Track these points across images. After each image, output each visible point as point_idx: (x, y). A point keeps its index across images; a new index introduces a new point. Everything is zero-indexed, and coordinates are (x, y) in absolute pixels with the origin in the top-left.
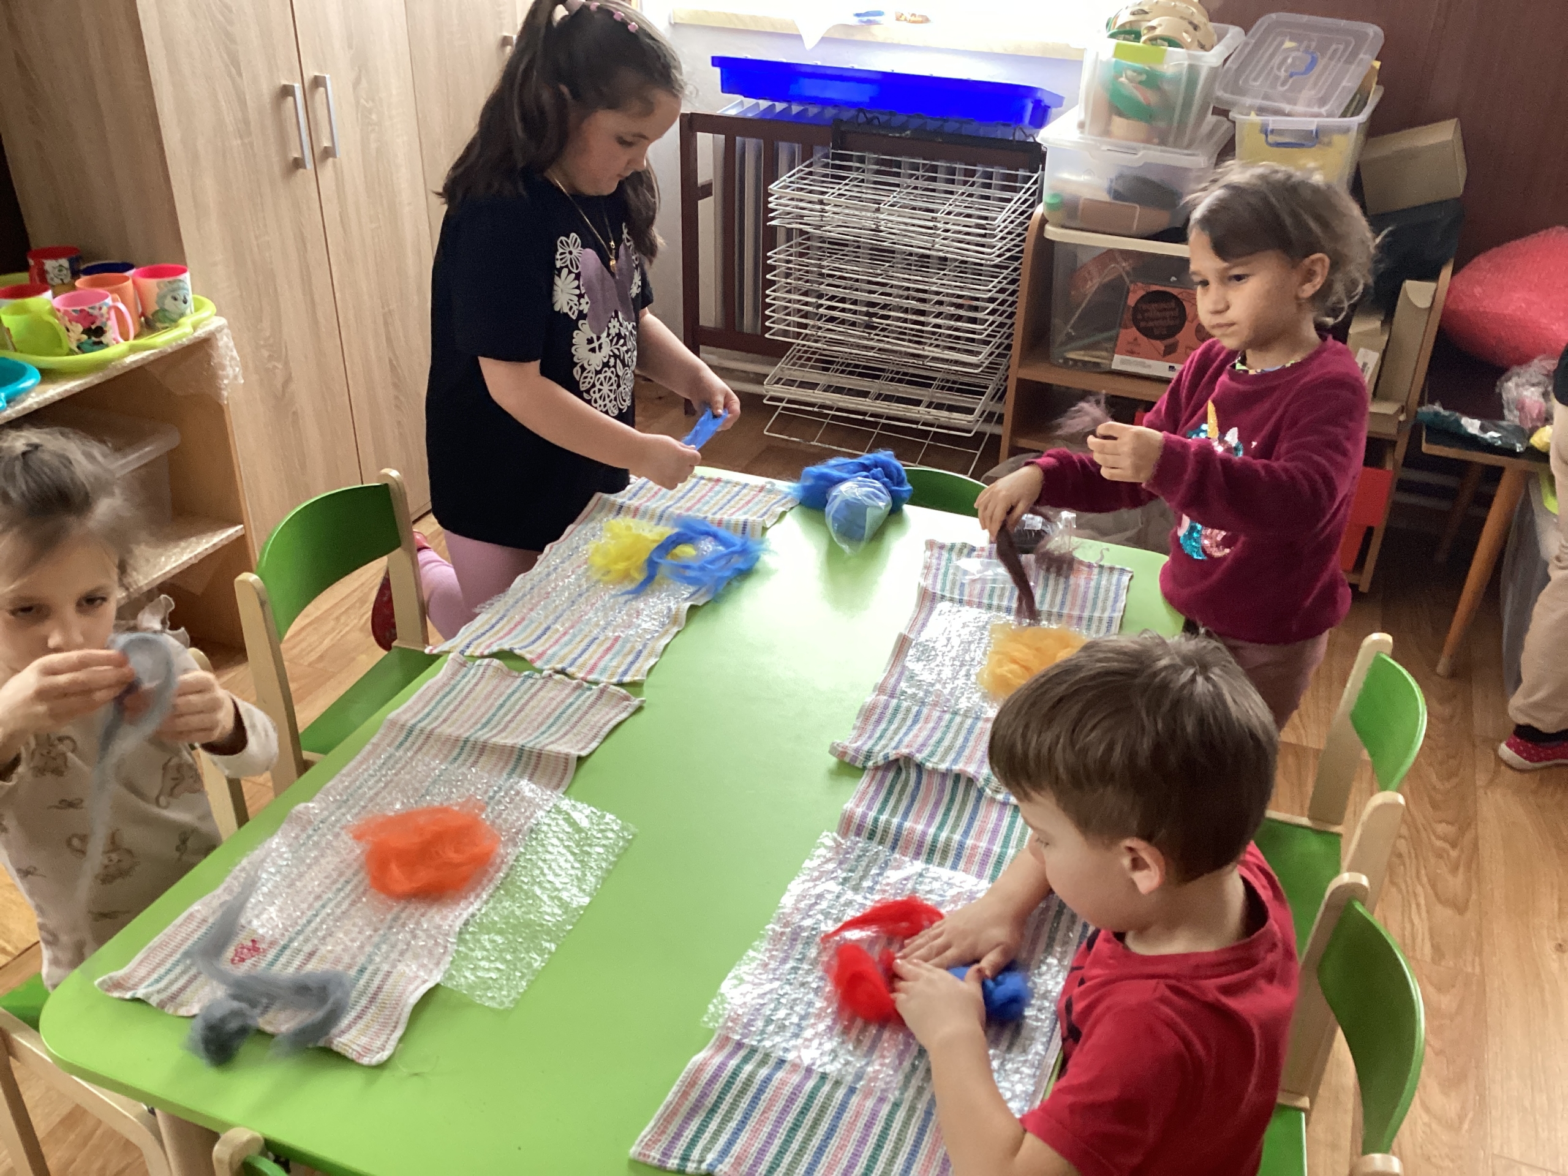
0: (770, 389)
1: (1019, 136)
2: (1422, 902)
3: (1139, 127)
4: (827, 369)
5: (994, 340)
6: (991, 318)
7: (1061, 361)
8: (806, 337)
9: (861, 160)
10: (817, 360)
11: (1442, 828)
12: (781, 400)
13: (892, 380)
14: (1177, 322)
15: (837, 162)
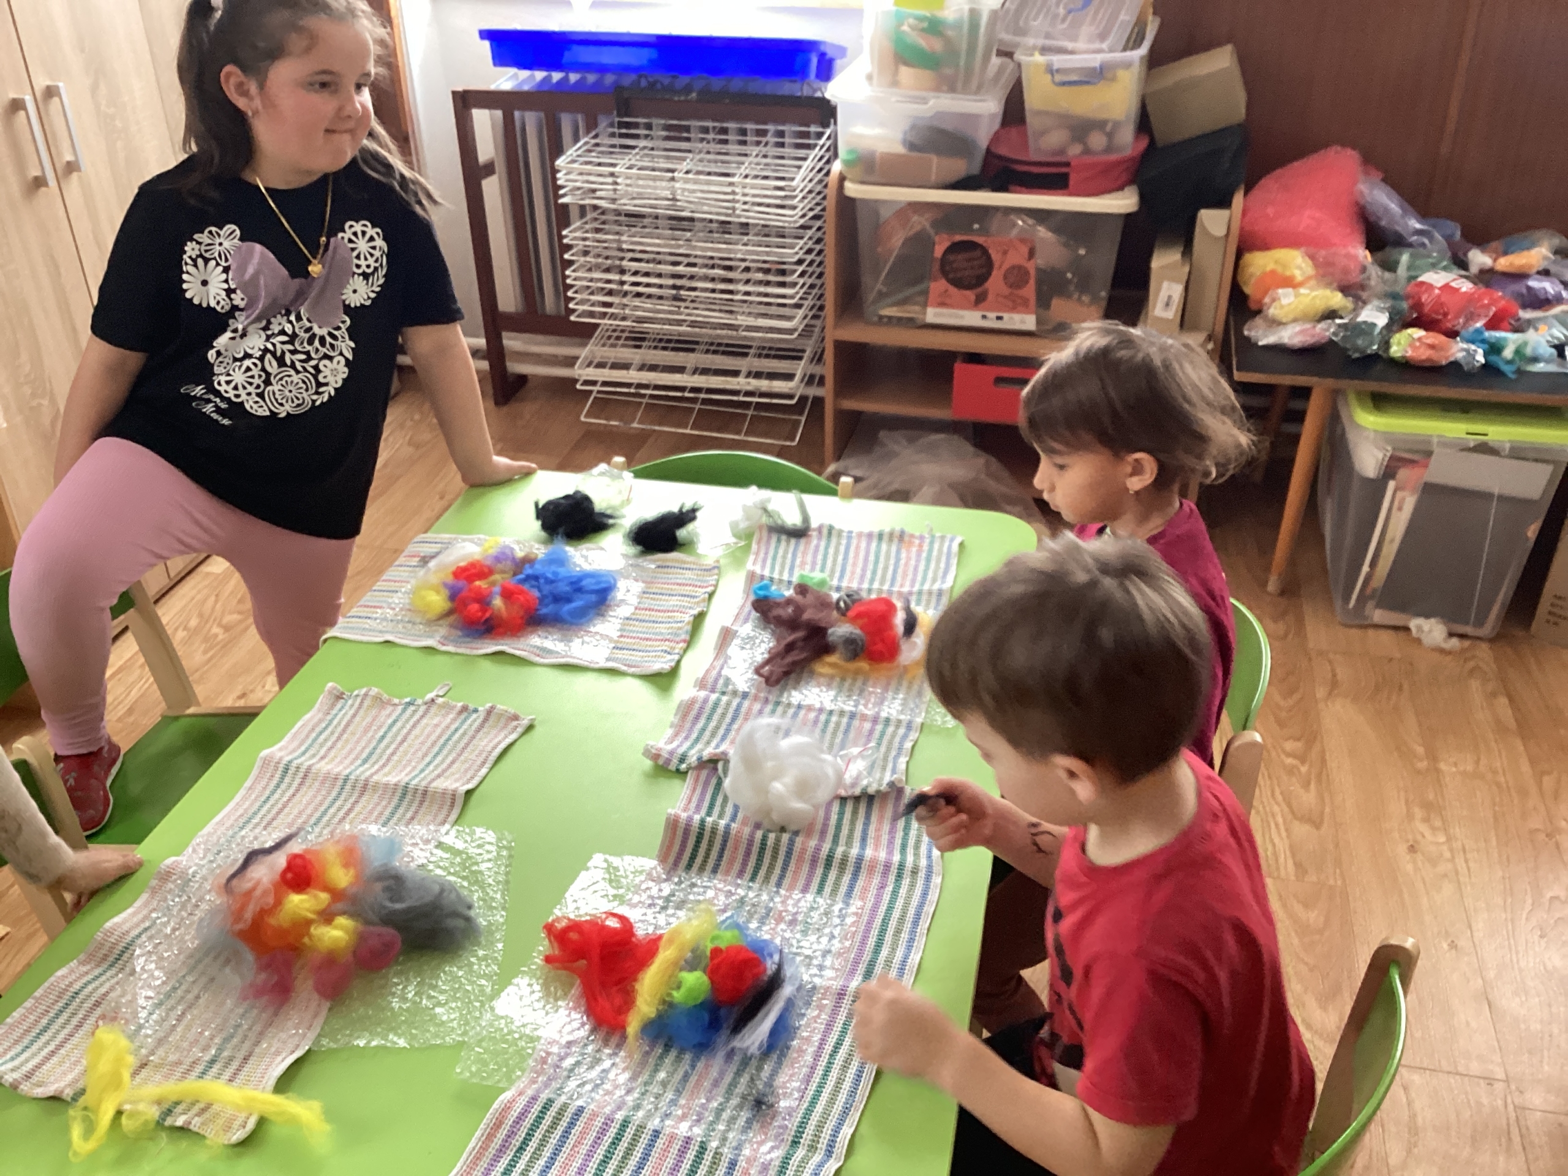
0: (582, 372)
1: (806, 91)
2: (1280, 820)
3: (926, 76)
4: (639, 347)
5: (806, 303)
6: (801, 281)
7: (876, 319)
8: (613, 316)
9: (649, 127)
10: (627, 339)
11: (1289, 746)
12: (594, 383)
13: (707, 352)
14: (984, 270)
15: (624, 131)
